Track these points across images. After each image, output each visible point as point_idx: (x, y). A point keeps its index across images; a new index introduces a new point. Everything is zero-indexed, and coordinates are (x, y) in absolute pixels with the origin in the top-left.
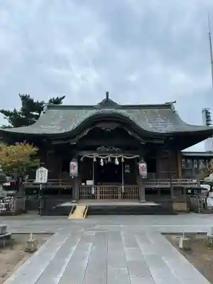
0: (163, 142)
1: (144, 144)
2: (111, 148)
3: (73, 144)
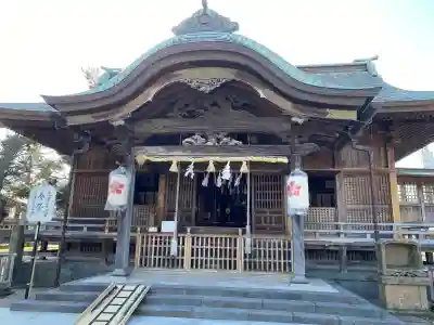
1: (300, 121)
2: (218, 140)
3: (116, 124)
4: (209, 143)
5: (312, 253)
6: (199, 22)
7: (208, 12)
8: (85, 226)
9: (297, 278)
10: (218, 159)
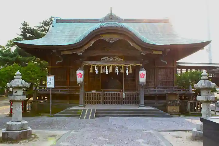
0: (161, 53)
1: (144, 54)
2: (114, 59)
3: (79, 54)
4: (111, 60)
5: (147, 97)
6: (109, 18)
7: (113, 15)
8: (60, 90)
9: (141, 105)
10: (114, 65)
